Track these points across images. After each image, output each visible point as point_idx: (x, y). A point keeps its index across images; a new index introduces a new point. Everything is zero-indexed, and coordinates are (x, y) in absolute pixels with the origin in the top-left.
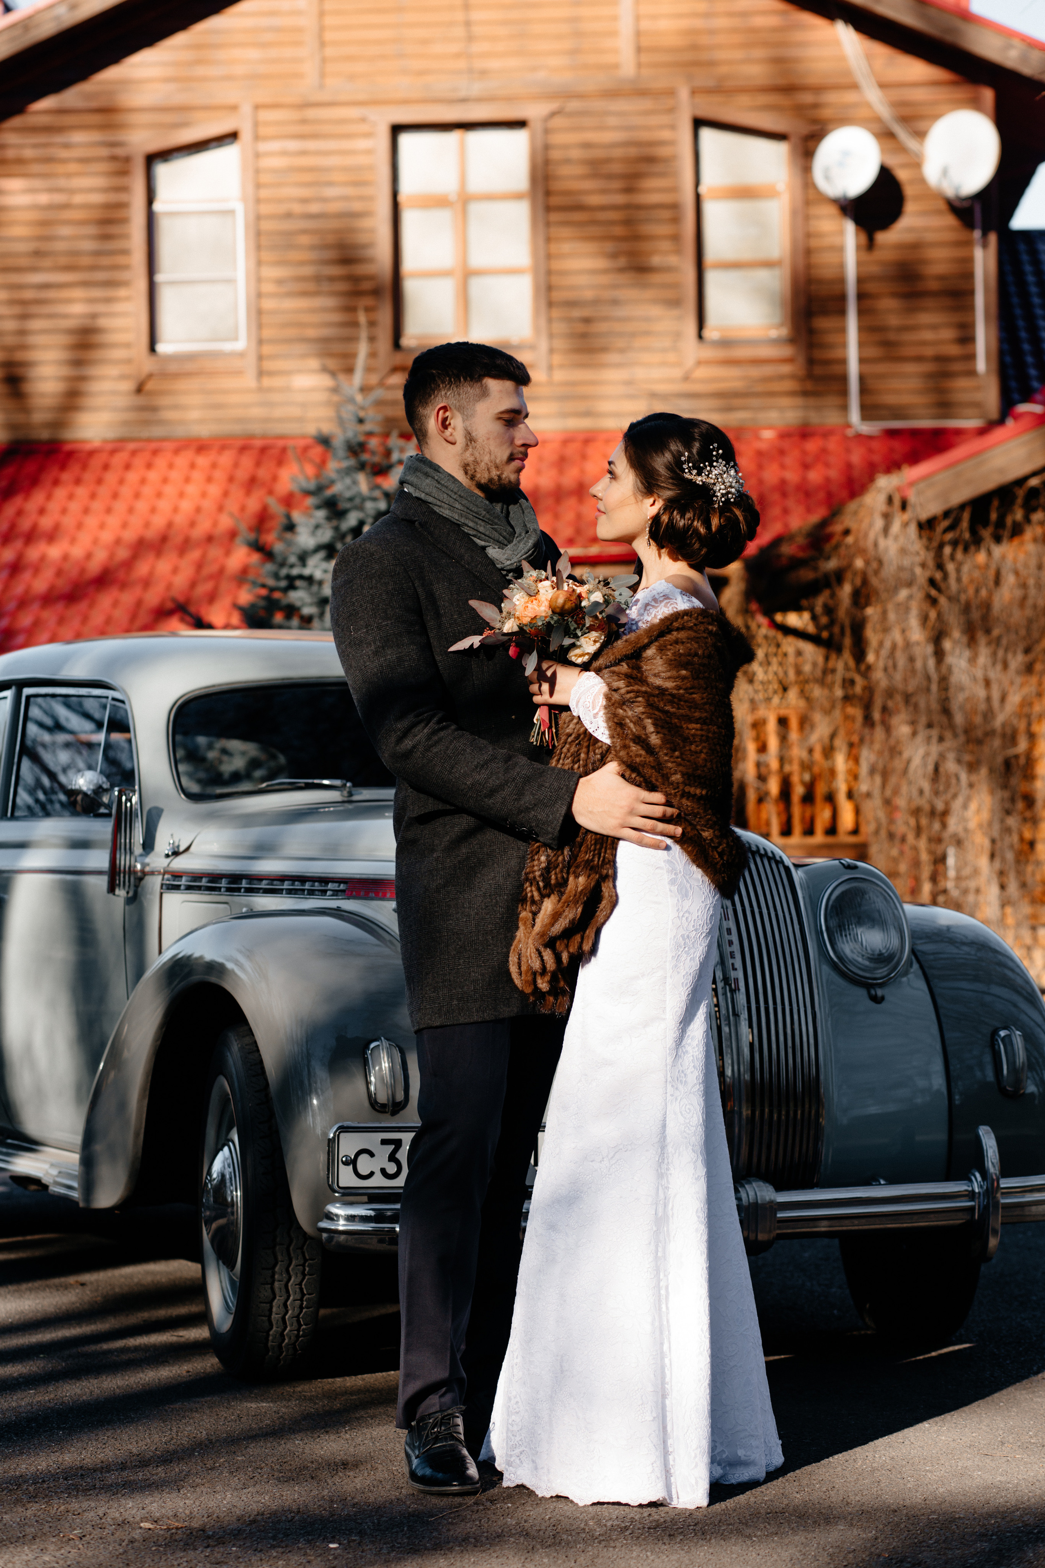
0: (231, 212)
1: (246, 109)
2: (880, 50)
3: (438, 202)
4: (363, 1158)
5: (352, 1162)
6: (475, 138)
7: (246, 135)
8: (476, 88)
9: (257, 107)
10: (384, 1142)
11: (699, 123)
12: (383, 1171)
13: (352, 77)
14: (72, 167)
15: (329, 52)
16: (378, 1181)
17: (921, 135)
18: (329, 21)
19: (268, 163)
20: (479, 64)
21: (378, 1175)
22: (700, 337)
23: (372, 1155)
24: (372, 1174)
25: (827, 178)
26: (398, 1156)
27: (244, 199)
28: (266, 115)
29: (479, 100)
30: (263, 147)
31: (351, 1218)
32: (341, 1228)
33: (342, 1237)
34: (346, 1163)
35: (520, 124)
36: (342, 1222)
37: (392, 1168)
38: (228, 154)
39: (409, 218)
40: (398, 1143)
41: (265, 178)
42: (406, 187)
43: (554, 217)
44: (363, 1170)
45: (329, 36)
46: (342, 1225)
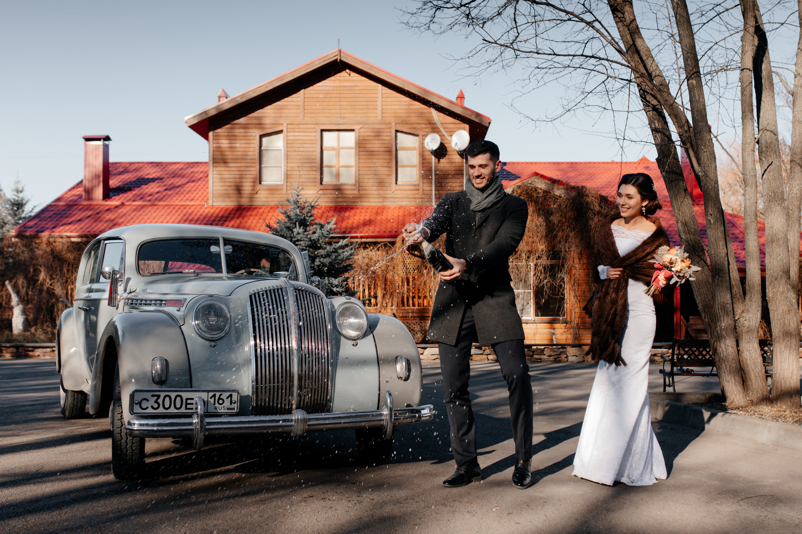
0: (281, 150)
1: (285, 125)
2: (441, 115)
3: (333, 149)
4: (144, 402)
5: (140, 403)
6: (342, 134)
7: (285, 131)
8: (342, 121)
9: (287, 124)
10: (153, 396)
11: (397, 131)
12: (152, 407)
13: (311, 117)
14: (241, 138)
15: (306, 111)
16: (150, 410)
17: (451, 136)
18: (306, 104)
19: (290, 138)
20: (343, 115)
21: (150, 408)
22: (396, 184)
23: (148, 400)
24: (147, 408)
25: (428, 145)
26: (159, 401)
27: (284, 147)
28: (289, 126)
29: (343, 124)
30: (289, 134)
31: (141, 425)
32: (135, 428)
33: (137, 432)
34: (136, 404)
35: (353, 130)
36: (136, 426)
37: (156, 406)
38: (281, 136)
39: (325, 153)
40: (159, 396)
41: (289, 142)
42: (325, 145)
43: (361, 153)
44: (144, 406)
45: (306, 107)
46: (136, 427)
